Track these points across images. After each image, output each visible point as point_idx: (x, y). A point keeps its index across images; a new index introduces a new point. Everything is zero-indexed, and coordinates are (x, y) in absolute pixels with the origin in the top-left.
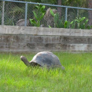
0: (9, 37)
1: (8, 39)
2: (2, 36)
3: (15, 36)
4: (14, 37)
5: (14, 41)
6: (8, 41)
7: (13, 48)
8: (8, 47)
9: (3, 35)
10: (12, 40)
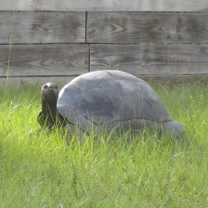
0: (156, 21)
1: (155, 30)
2: (125, 20)
3: (184, 19)
4: (180, 20)
5: (180, 38)
6: (152, 36)
7: (179, 63)
8: (155, 60)
9: (129, 17)
10: (173, 32)
